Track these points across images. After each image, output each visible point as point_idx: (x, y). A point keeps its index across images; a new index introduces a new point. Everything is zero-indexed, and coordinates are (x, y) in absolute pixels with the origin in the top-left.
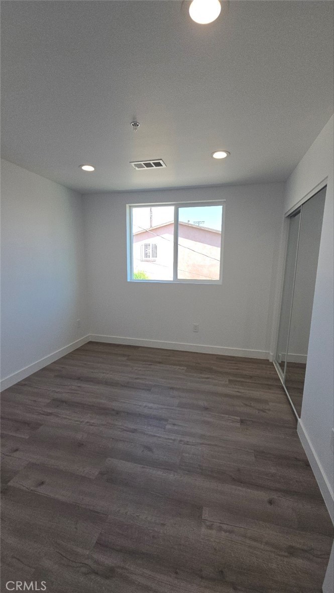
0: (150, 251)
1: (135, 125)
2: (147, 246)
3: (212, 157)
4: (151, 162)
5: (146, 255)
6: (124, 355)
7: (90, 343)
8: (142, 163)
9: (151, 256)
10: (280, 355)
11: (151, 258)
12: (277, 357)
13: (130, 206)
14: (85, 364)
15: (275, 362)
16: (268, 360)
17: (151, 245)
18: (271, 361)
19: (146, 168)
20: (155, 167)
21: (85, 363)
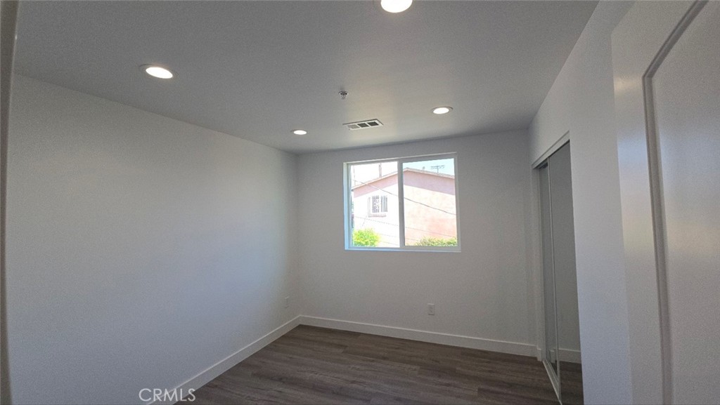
0: (379, 204)
1: (344, 93)
2: (375, 198)
3: (432, 112)
4: (366, 123)
5: (375, 209)
6: (340, 346)
7: (301, 327)
8: (356, 124)
9: (380, 211)
10: (552, 351)
11: (380, 213)
12: (548, 354)
13: (348, 164)
14: (291, 358)
15: (545, 362)
16: (536, 358)
17: (380, 197)
18: (539, 359)
19: (361, 128)
20: (370, 127)
21: (291, 356)
